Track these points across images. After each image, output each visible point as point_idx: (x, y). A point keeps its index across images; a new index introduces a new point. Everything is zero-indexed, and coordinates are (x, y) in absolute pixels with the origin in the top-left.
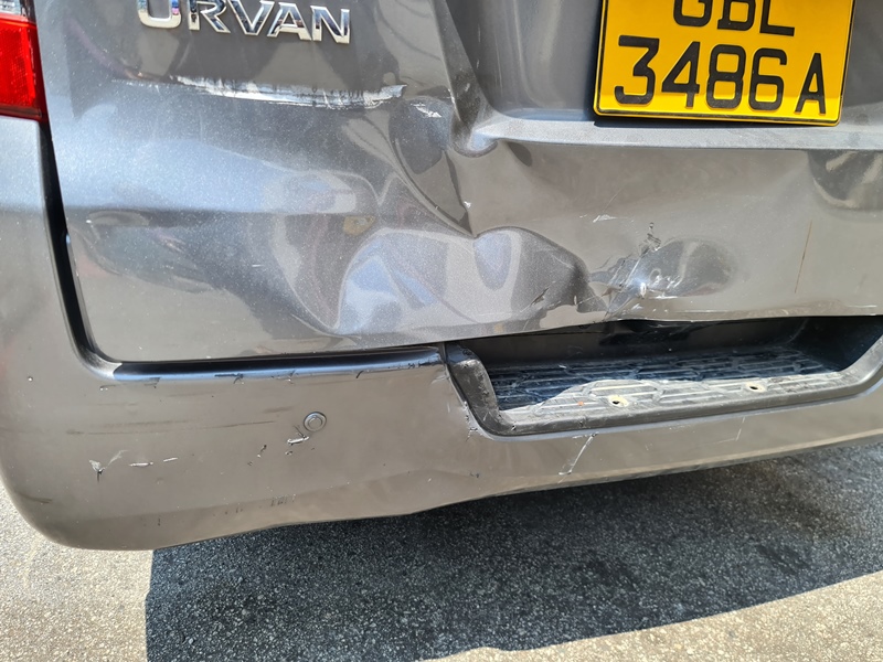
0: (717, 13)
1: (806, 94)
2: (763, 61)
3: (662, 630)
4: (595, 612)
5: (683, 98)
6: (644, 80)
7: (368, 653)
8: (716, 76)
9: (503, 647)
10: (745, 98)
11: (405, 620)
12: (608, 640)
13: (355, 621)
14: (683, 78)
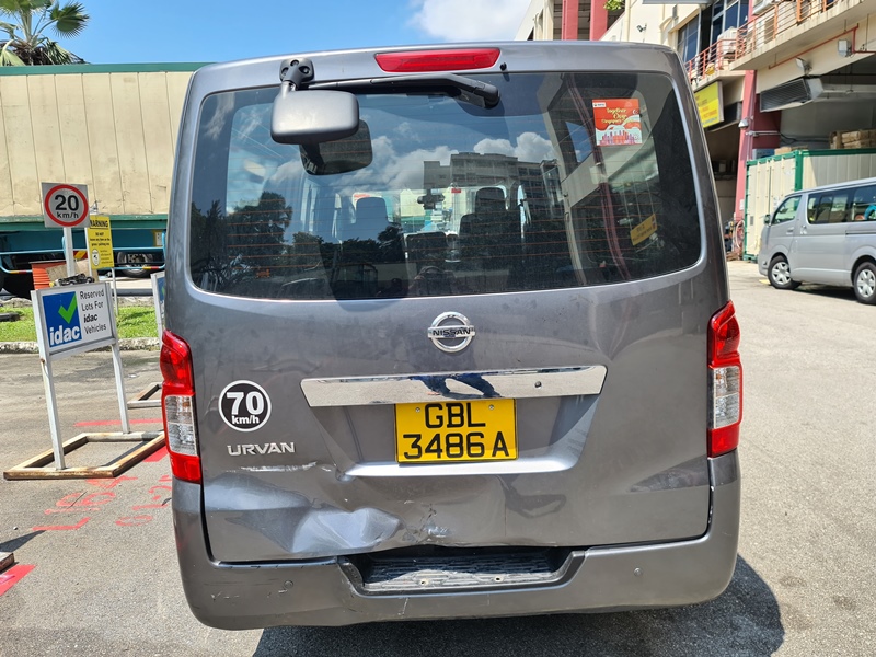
0: (446, 422)
1: (496, 449)
2: (471, 437)
5: (436, 454)
6: (417, 450)
8: (449, 445)
10: (465, 452)
14: (434, 447)
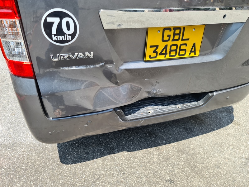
0: (171, 38)
1: (191, 51)
2: (182, 46)
3: (160, 147)
4: (147, 143)
5: (164, 56)
6: (155, 54)
7: (101, 153)
8: (171, 50)
9: (128, 151)
10: (178, 54)
11: (109, 146)
12: (149, 149)
13: (99, 146)
14: (164, 52)
